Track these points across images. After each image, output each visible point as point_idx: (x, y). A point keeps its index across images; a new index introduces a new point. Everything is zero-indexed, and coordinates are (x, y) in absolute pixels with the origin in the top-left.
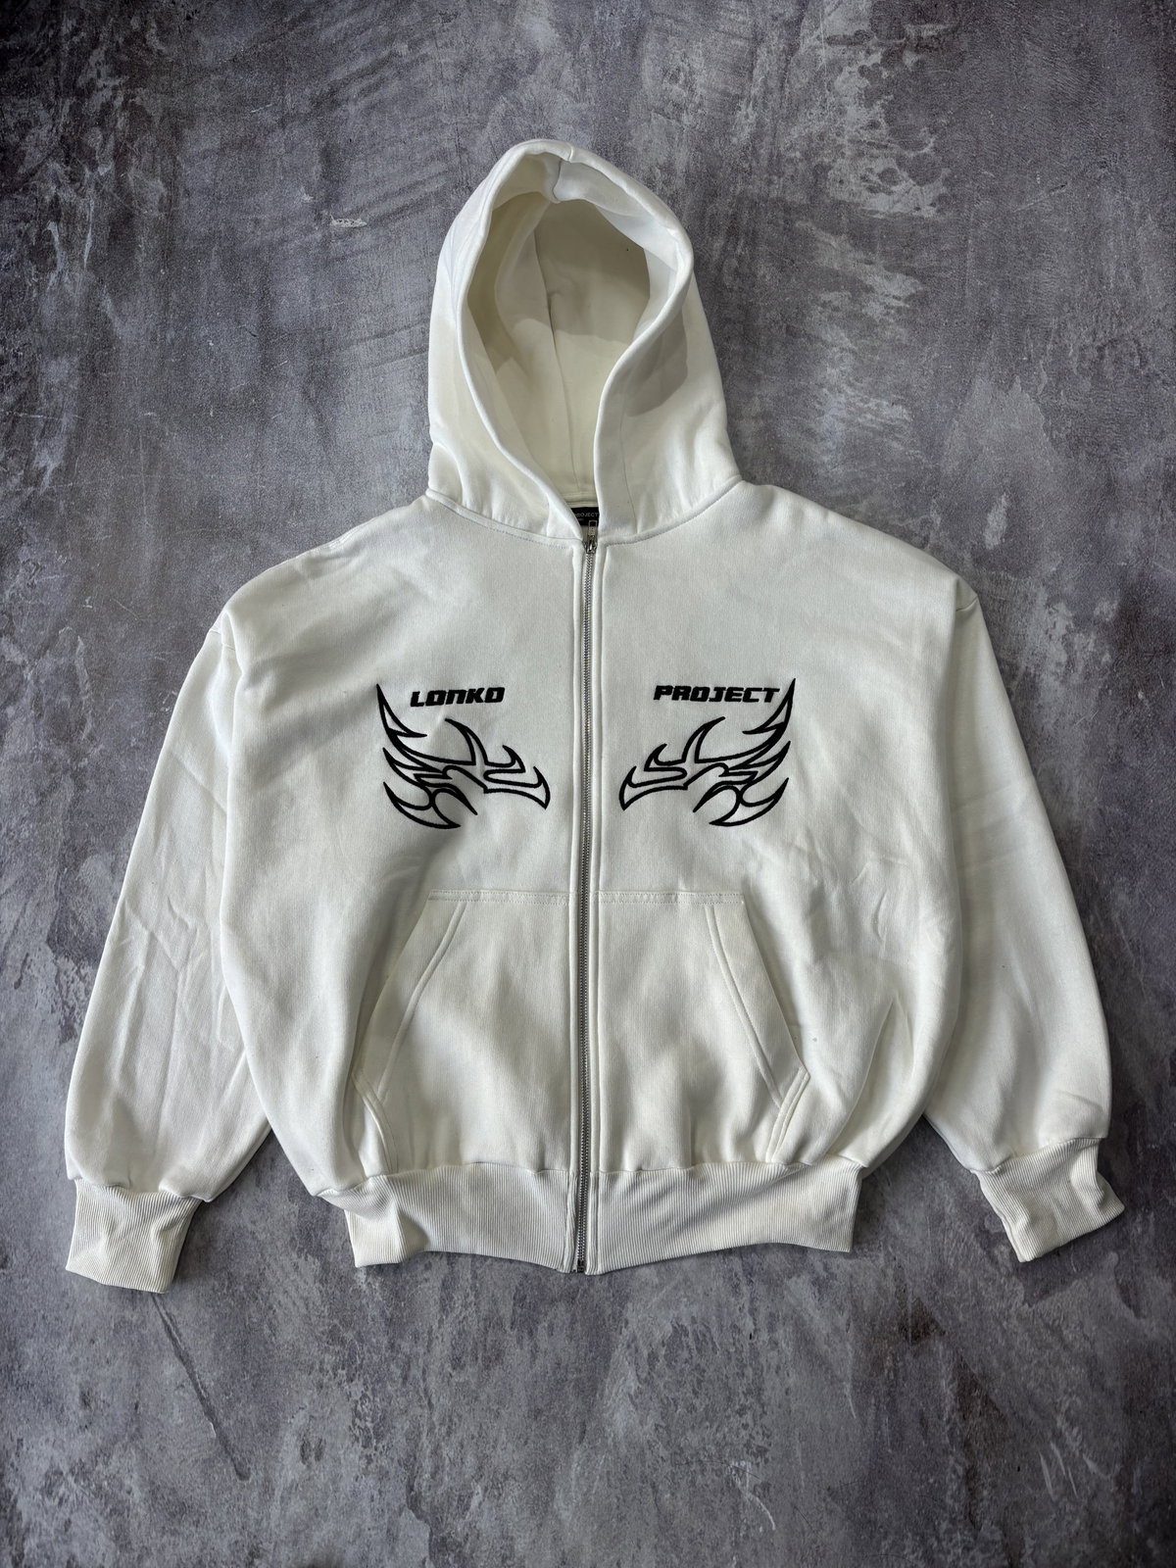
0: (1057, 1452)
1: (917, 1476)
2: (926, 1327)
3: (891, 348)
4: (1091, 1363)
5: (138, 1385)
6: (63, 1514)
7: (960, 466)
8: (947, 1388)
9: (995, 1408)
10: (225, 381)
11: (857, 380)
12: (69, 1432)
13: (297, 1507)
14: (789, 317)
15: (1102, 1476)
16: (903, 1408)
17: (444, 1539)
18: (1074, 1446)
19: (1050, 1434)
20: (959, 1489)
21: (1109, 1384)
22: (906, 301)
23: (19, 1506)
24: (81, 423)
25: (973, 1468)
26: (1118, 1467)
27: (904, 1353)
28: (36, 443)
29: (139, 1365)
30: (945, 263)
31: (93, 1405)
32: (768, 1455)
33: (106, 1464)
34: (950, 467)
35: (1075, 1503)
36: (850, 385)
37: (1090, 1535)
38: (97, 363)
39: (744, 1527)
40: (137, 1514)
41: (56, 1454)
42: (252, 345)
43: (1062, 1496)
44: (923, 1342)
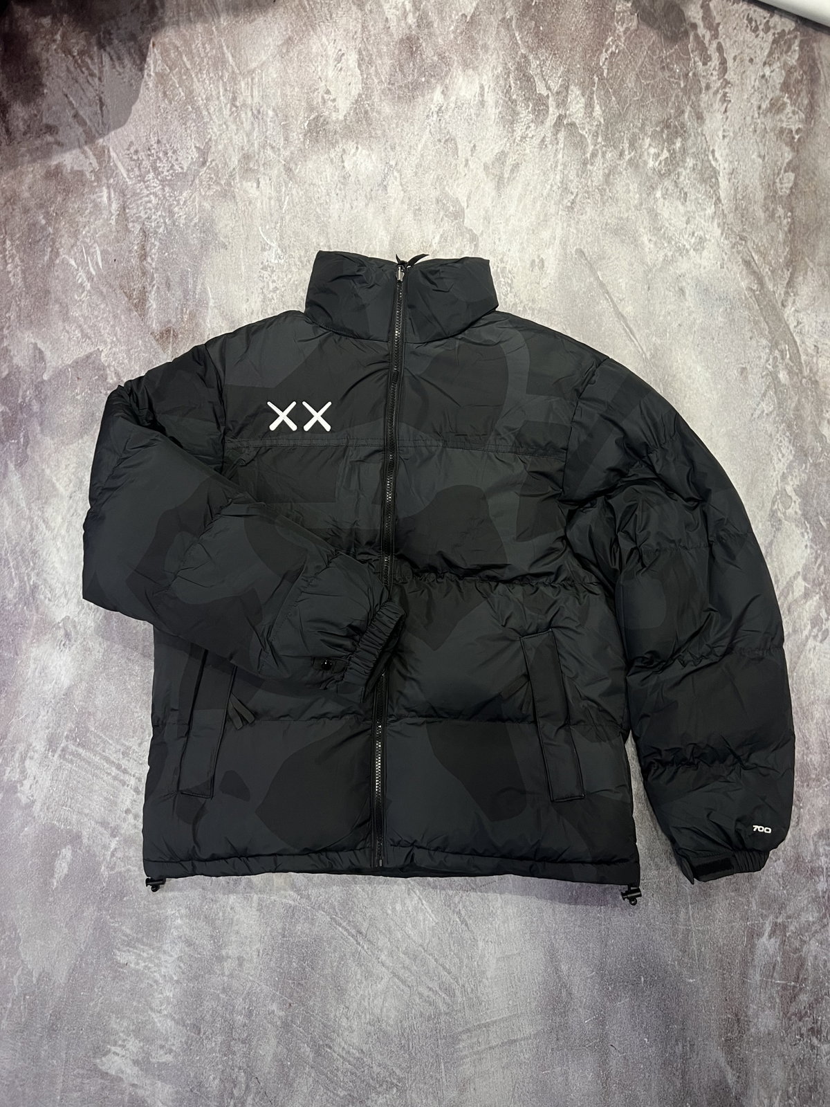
0: (92, 269)
1: (175, 256)
2: (162, 337)
3: (125, 1011)
4: (66, 317)
5: (649, 301)
6: (691, 227)
7: (83, 912)
8: (153, 303)
9: (125, 293)
10: (633, 1007)
11: (151, 986)
12: (691, 273)
13: (546, 234)
14: (197, 1042)
15: (67, 257)
16: (179, 293)
17: (456, 219)
18: (81, 273)
19: (95, 279)
20: (151, 250)
21: (57, 307)
22: (109, 1051)
23: (720, 231)
24: (744, 975)
25: (141, 261)
26: (58, 261)
27: (176, 322)
28: (779, 959)
29: (649, 312)
30: (79, 1080)
31: (677, 289)
32: (261, 266)
33: (666, 256)
34: (90, 912)
35: (84, 242)
36: (156, 982)
37: (78, 226)
38: (736, 1024)
39: (278, 228)
40: (645, 228)
41: (699, 261)
42: (614, 1037)
43: (91, 246)
44: (164, 328)
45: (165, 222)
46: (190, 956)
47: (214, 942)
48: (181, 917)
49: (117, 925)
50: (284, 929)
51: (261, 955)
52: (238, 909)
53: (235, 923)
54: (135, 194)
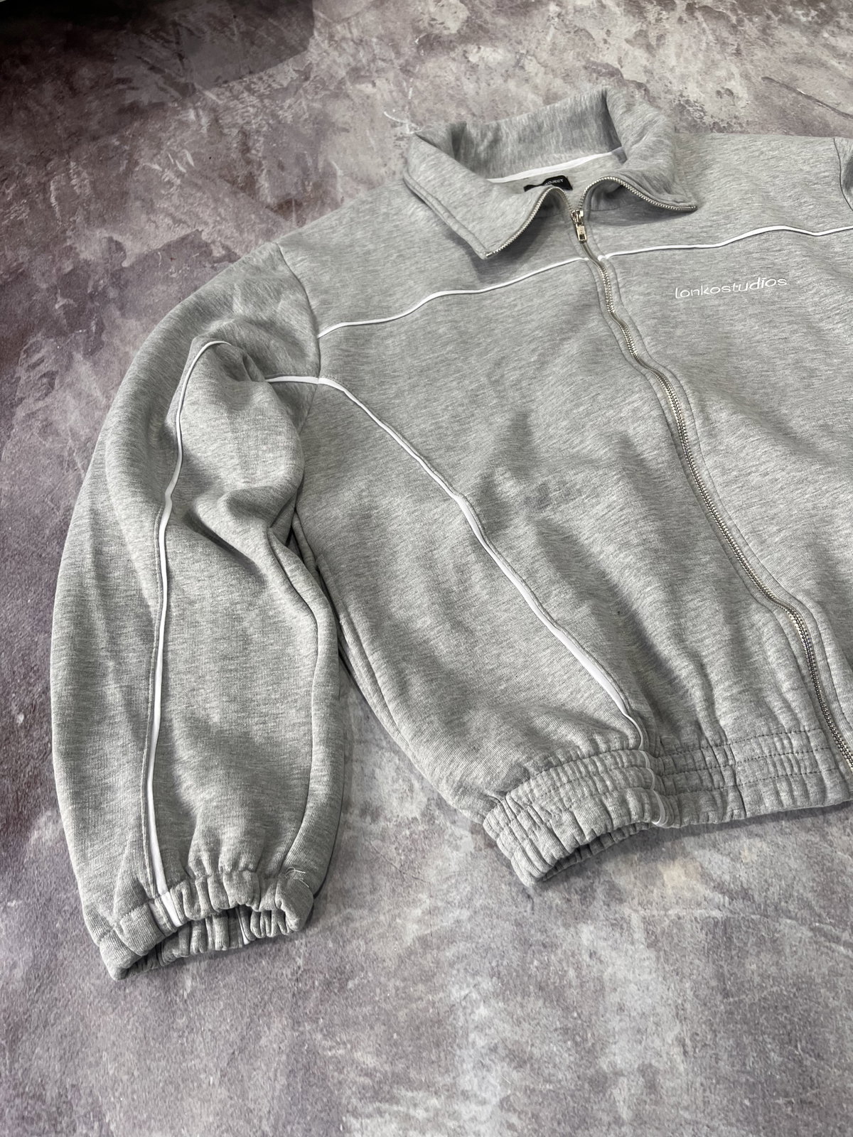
45: (269, 124)
46: (529, 1092)
47: (576, 1044)
48: (485, 1000)
49: (341, 1052)
50: (720, 977)
51: (689, 1049)
52: (605, 952)
53: (608, 984)
54: (227, 109)
